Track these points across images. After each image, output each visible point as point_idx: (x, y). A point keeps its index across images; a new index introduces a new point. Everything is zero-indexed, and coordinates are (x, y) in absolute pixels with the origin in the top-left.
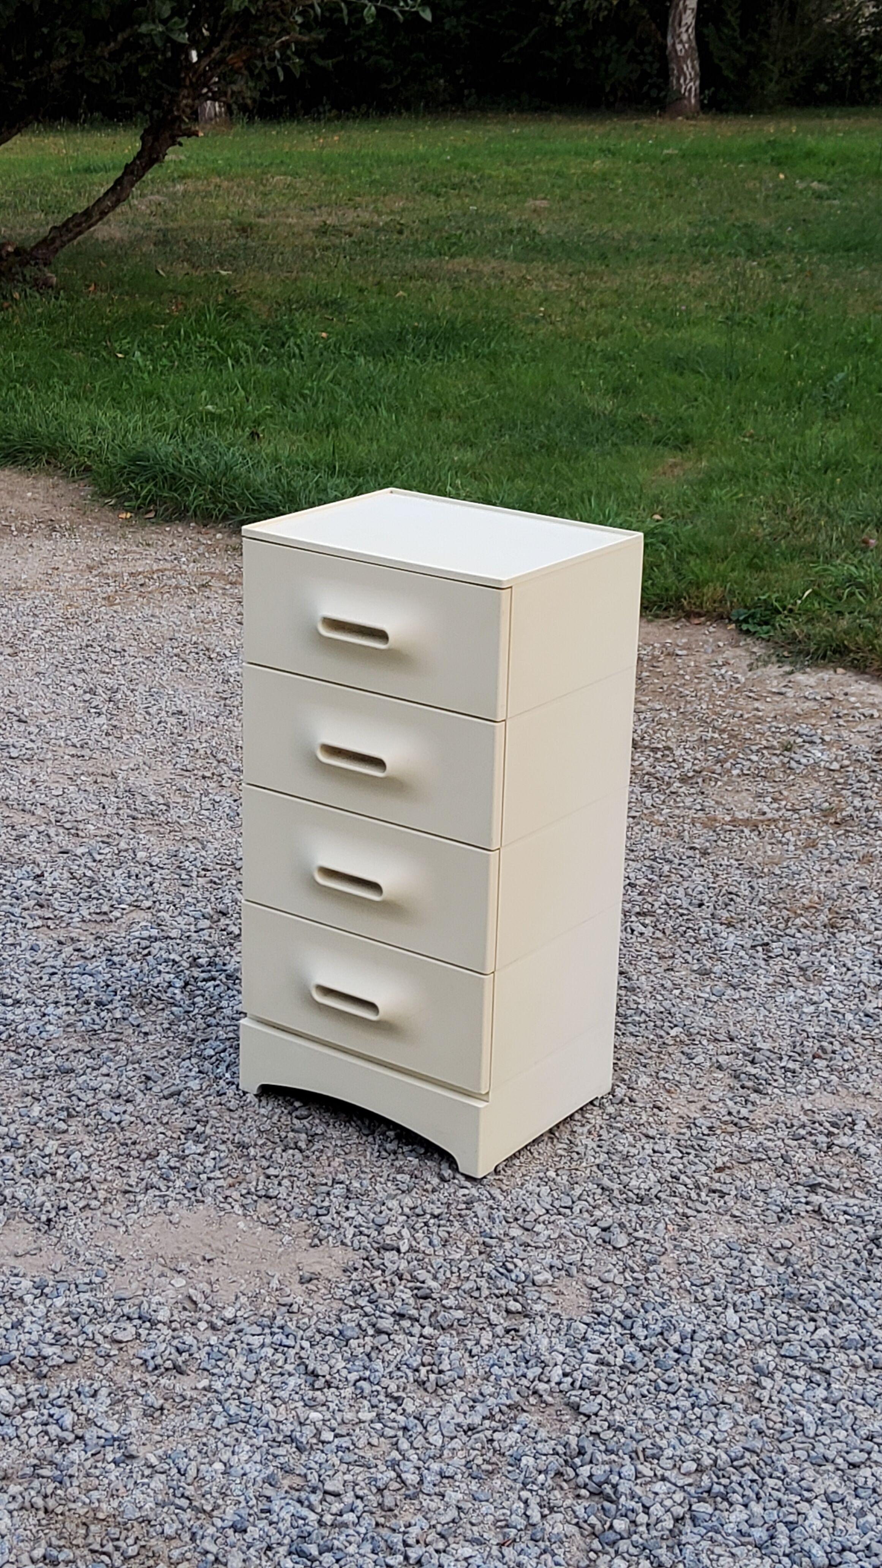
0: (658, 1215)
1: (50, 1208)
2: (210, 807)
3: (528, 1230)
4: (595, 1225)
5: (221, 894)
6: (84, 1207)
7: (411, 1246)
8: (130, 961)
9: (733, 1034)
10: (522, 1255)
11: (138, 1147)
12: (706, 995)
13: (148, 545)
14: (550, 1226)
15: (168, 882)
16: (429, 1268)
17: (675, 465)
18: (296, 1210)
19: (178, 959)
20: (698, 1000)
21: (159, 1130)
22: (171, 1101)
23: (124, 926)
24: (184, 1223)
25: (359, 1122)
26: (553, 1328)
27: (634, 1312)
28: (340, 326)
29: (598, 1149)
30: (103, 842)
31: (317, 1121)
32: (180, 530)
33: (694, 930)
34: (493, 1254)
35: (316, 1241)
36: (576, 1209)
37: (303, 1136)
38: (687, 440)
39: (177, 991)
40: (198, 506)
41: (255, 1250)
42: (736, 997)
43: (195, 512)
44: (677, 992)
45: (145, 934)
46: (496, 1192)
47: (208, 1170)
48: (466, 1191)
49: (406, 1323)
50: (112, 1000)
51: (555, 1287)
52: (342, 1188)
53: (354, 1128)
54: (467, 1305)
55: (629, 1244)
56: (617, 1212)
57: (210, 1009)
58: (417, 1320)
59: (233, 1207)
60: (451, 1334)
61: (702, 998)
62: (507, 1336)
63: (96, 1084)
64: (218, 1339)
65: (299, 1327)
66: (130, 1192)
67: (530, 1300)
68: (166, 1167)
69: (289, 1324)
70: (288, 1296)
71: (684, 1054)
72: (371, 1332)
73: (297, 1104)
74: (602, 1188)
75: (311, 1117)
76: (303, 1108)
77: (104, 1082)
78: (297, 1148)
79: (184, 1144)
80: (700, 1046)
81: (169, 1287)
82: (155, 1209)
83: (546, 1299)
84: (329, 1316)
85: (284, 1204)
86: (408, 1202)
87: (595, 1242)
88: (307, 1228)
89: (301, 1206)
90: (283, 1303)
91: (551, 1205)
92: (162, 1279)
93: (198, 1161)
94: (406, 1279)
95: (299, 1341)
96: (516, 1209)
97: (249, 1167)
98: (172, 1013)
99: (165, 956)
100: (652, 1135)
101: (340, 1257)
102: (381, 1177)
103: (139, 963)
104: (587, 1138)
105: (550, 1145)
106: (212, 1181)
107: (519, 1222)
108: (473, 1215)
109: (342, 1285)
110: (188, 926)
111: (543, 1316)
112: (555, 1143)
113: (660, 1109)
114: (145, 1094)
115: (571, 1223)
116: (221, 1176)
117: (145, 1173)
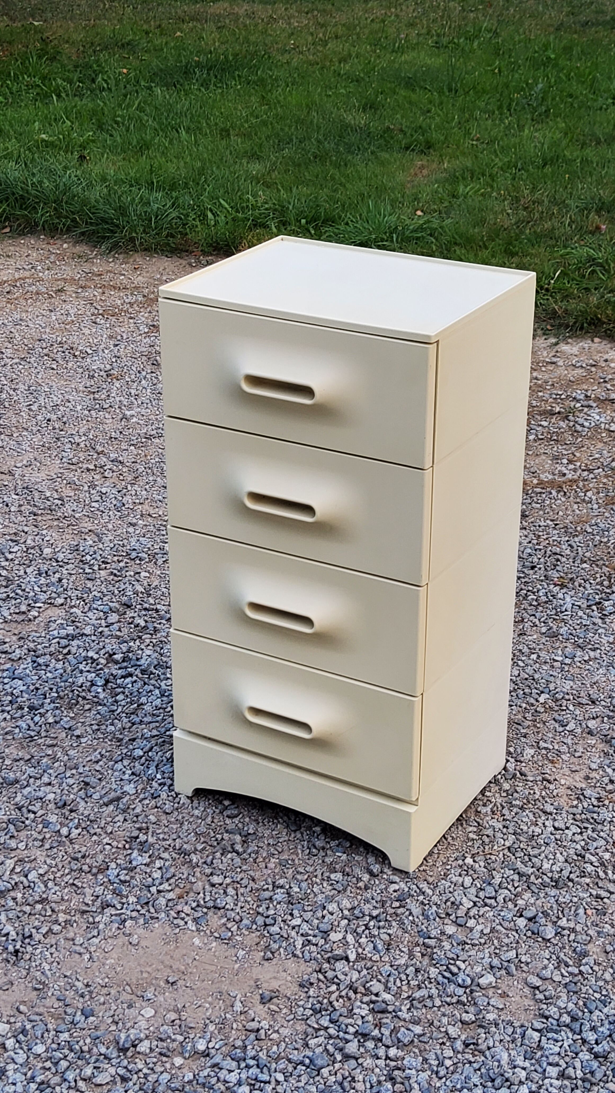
0: (575, 900)
1: (15, 937)
2: (99, 498)
3: (461, 926)
4: (521, 916)
5: (123, 587)
6: (47, 933)
7: (358, 954)
8: (53, 661)
9: (594, 697)
10: (463, 956)
11: (88, 861)
12: (560, 659)
13: (8, 256)
14: (481, 920)
15: (74, 577)
16: (379, 977)
17: (422, 167)
18: (245, 922)
19: (96, 656)
20: (555, 664)
21: (105, 841)
22: (111, 807)
23: (42, 624)
24: (143, 943)
25: (285, 818)
26: (509, 1039)
27: (580, 1014)
28: (136, 63)
29: (505, 830)
30: (11, 540)
31: (247, 819)
32: (32, 242)
33: (534, 593)
34: (435, 956)
35: (269, 954)
36: (500, 899)
37: (238, 838)
38: (429, 145)
39: (100, 690)
40: (46, 221)
41: (213, 968)
42: (586, 658)
43: (43, 226)
44: (534, 657)
45: (63, 632)
46: (424, 886)
47: (157, 882)
48: (396, 887)
49: (370, 1045)
50: (43, 704)
51: (499, 989)
52: (283, 893)
53: (282, 824)
54: (423, 1017)
55: (556, 935)
56: (537, 899)
57: (132, 707)
58: (380, 1040)
59: (186, 923)
60: (414, 1053)
61: (557, 661)
62: (467, 1050)
63: (41, 794)
64: (194, 1076)
65: (270, 1057)
66: (88, 911)
67: (482, 1008)
68: (118, 881)
69: (261, 1054)
70: (253, 1020)
71: (556, 721)
72: (339, 1057)
73: (227, 803)
74: (519, 873)
75: (241, 816)
76: (233, 807)
77: (48, 791)
78: (234, 851)
79: (130, 854)
80: (568, 711)
81: (140, 1018)
82: (114, 930)
83: (495, 1004)
84: (296, 1041)
85: (233, 915)
86: (346, 903)
87: (525, 935)
88: (258, 940)
89: (248, 916)
90: (250, 1028)
91: (476, 896)
92: (132, 1010)
93: (146, 873)
94: (361, 993)
95: (273, 1074)
96: (445, 903)
97: (193, 876)
98: (99, 713)
99: (83, 654)
100: (548, 811)
101: (294, 970)
102: (316, 876)
103: (62, 662)
104: (492, 818)
105: (460, 828)
106: (162, 894)
107: (451, 917)
108: (407, 913)
109: (301, 1003)
110: (99, 622)
111: (496, 1025)
112: (465, 826)
113: (549, 782)
114: (86, 802)
115: (499, 915)
116: (170, 888)
117: (99, 890)
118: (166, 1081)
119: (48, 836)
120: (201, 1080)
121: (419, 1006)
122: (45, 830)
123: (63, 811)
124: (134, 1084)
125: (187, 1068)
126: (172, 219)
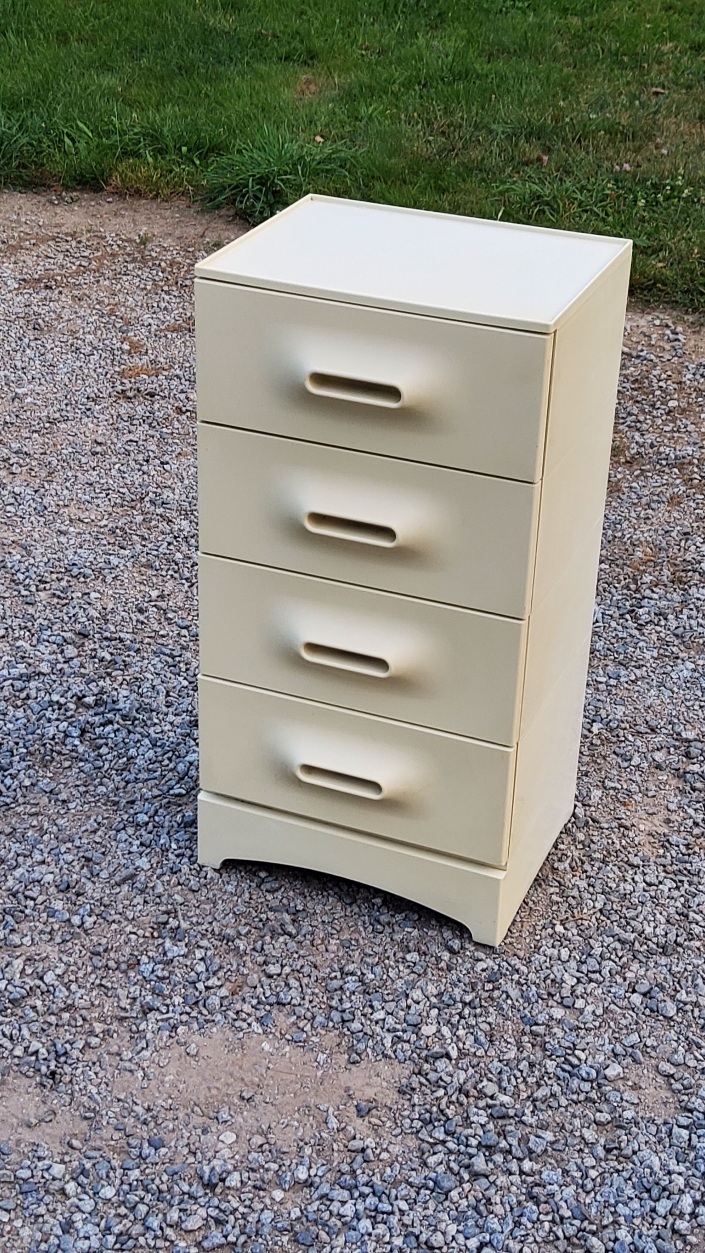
0: (690, 968)
1: (46, 1055)
2: (12, 500)
3: (569, 1007)
4: (634, 991)
5: (72, 612)
6: (83, 1047)
7: (459, 1049)
8: (10, 708)
9: (653, 723)
10: (580, 1044)
11: (112, 955)
14: (590, 1000)
16: (490, 1075)
17: (308, 82)
18: (319, 1019)
19: (63, 701)
20: (600, 686)
21: (128, 930)
22: (125, 888)
24: (203, 1053)
25: (337, 890)
29: (591, 889)
31: (291, 893)
34: (548, 1046)
35: (355, 1057)
36: (605, 972)
37: (287, 918)
38: (312, 55)
39: (77, 742)
41: (293, 1077)
42: (633, 678)
45: (15, 672)
46: (515, 961)
47: (203, 977)
48: (483, 965)
49: (499, 1158)
50: (11, 763)
51: (628, 1080)
52: (355, 981)
53: (333, 897)
54: (550, 1120)
55: (678, 1012)
56: (647, 970)
57: (120, 761)
58: (510, 1152)
59: (250, 1025)
60: (550, 1164)
61: (601, 683)
62: (610, 1157)
63: (36, 876)
64: (301, 1211)
65: (385, 1181)
66: (127, 1018)
67: (615, 1104)
68: (155, 979)
69: (374, 1178)
70: (354, 1138)
71: (617, 755)
72: (466, 1177)
73: (263, 874)
74: (619, 940)
75: (283, 889)
76: (270, 879)
77: (44, 872)
78: (286, 933)
79: (162, 944)
80: (627, 743)
81: (220, 1145)
82: (165, 1039)
83: (628, 1099)
84: (411, 1160)
85: (303, 1012)
86: (432, 989)
87: (643, 1013)
88: (338, 1040)
89: (321, 1011)
90: (353, 1149)
91: (578, 971)
92: (209, 1136)
93: (186, 966)
94: (474, 1096)
95: (395, 1203)
96: (544, 981)
97: (244, 966)
98: (82, 771)
99: (47, 698)
100: (635, 863)
101: (389, 1074)
102: (388, 958)
103: (21, 710)
104: (574, 876)
105: (539, 890)
106: (212, 991)
107: (555, 998)
108: (504, 996)
109: (406, 1113)
110: (54, 656)
111: (637, 1124)
112: (544, 886)
113: (626, 828)
114: (94, 883)
115: (610, 992)
116: (219, 983)
117: (135, 990)
118: (270, 1220)
119: (56, 927)
120: (311, 1216)
121: (543, 1107)
122: (51, 920)
123: (68, 895)
124: (233, 1227)
125: (290, 1202)
126: (23, 146)
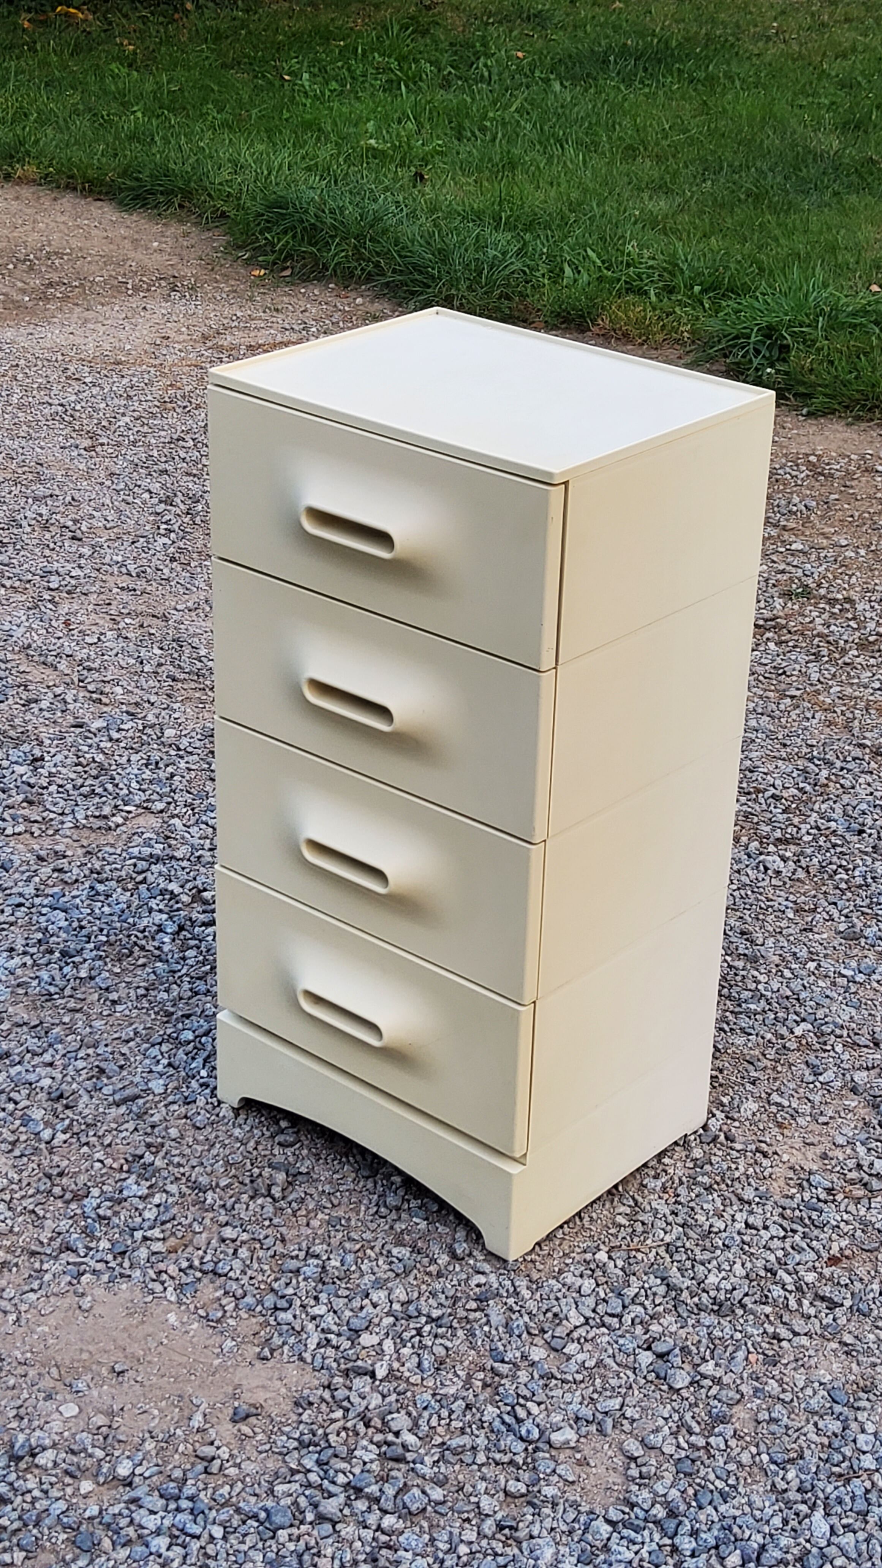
0: (738, 1336)
3: (556, 1350)
4: (649, 1348)
7: (391, 1370)
8: (119, 890)
10: (540, 1396)
11: (64, 1180)
12: (849, 973)
13: (277, 310)
14: (588, 1346)
15: (193, 774)
16: (411, 1408)
18: (249, 1299)
19: (177, 890)
20: (839, 980)
21: (97, 1156)
22: (123, 1109)
23: (124, 836)
24: (97, 1310)
25: (359, 1158)
26: (565, 1528)
27: (683, 1507)
28: (540, 44)
29: (670, 1218)
30: (127, 712)
31: (305, 1152)
32: (316, 292)
33: (847, 870)
34: (501, 1389)
35: (266, 1352)
36: (627, 1319)
37: (282, 1177)
39: (167, 939)
40: (339, 263)
41: (183, 1360)
43: (335, 270)
44: (812, 965)
45: (147, 851)
47: (146, 1225)
48: (482, 1279)
49: (361, 1505)
50: (82, 949)
51: (579, 1452)
52: (317, 1266)
53: (352, 1165)
54: (452, 1477)
55: (691, 1384)
56: (682, 1327)
57: (203, 969)
58: (377, 1500)
59: (165, 1289)
60: (421, 1527)
61: (844, 976)
62: (498, 1536)
63: (32, 1077)
64: (100, 1512)
65: (215, 1500)
66: (38, 1253)
67: (542, 1476)
68: (93, 1216)
69: (202, 1495)
70: (212, 1443)
71: (808, 1066)
72: (310, 1517)
73: (283, 1124)
74: (668, 1285)
75: (298, 1145)
76: (291, 1131)
77: (43, 1075)
78: (269, 1195)
79: (125, 1180)
80: (832, 1053)
81: (56, 1416)
82: (62, 1285)
83: (563, 1473)
84: (259, 1484)
85: (234, 1287)
86: (400, 1293)
87: (645, 1378)
88: (258, 1328)
89: (255, 1292)
90: (202, 1455)
91: (594, 1311)
92: (48, 1403)
93: (137, 1209)
94: (375, 1428)
95: (208, 1527)
96: (545, 1314)
97: (201, 1223)
98: (154, 972)
99: (162, 886)
100: (746, 1198)
101: (294, 1379)
102: (372, 1248)
103: (128, 894)
104: (660, 1197)
105: (608, 1205)
106: (149, 1242)
107: (546, 1336)
108: (484, 1320)
109: (287, 1429)
110: (202, 842)
111: (554, 1505)
112: (615, 1203)
113: (765, 1155)
114: (92, 1097)
115: (617, 1342)
116: (161, 1236)
117: (65, 1225)
118: (58, 1512)
119: (23, 1138)
120: (107, 1519)
121: (453, 1459)
122: (22, 1129)
123: (55, 1106)
124: (14, 1510)
125: (95, 1498)
126: (513, 273)
